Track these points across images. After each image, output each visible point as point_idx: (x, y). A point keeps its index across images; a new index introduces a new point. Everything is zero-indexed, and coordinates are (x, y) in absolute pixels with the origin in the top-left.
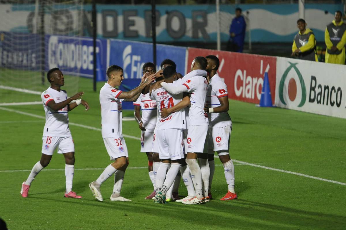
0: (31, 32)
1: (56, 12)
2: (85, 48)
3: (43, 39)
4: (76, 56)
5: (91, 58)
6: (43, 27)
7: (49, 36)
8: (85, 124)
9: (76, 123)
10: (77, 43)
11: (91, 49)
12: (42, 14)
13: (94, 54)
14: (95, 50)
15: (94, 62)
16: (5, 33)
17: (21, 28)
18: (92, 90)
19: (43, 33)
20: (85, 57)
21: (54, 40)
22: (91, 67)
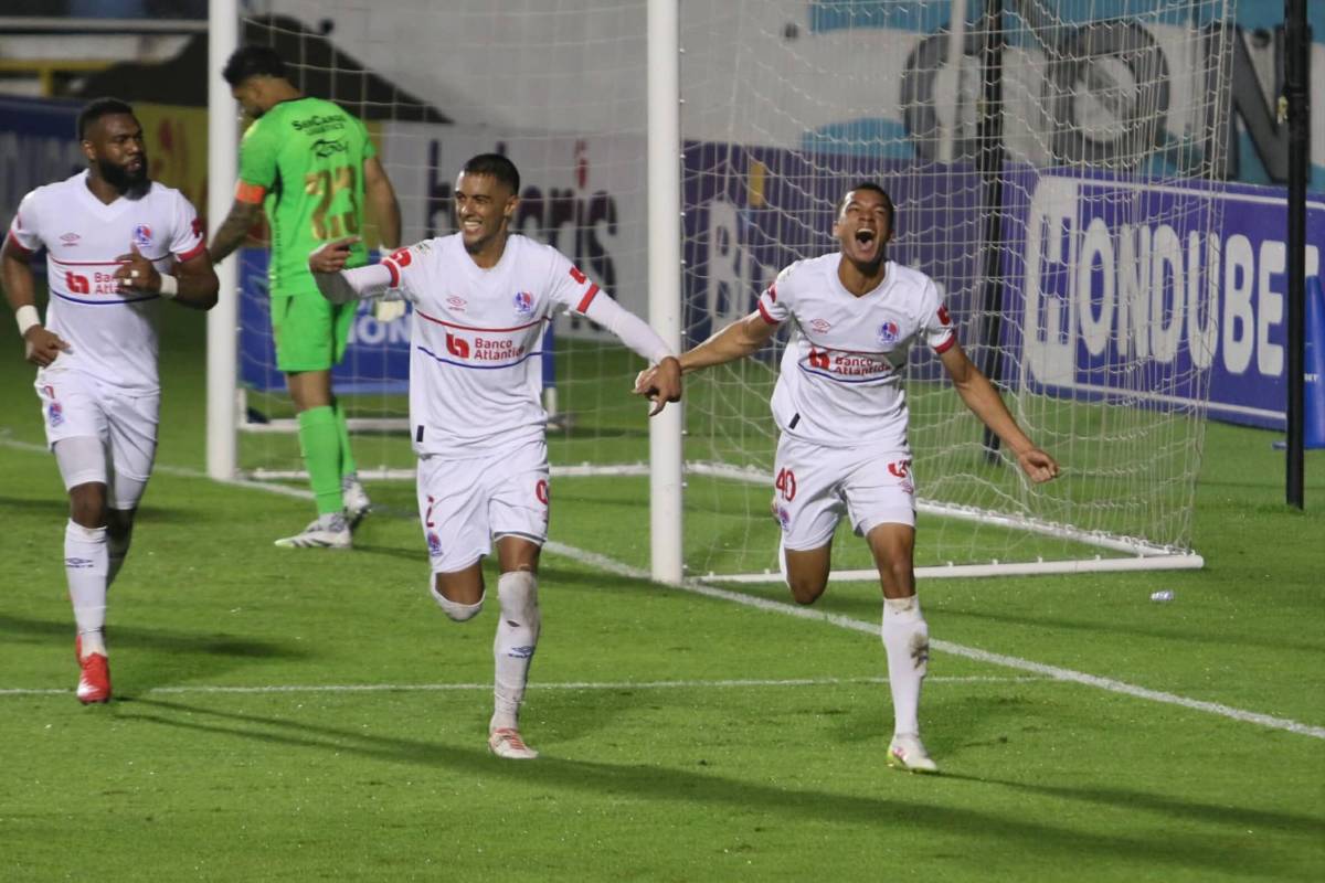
0: (924, 153)
1: (1071, 41)
2: (1239, 247)
3: (997, 196)
4: (1186, 299)
5: (1274, 308)
6: (992, 127)
7: (1029, 180)
8: (1234, 697)
9: (1180, 691)
10: (1189, 222)
11: (1275, 255)
12: (990, 49)
13: (1293, 283)
14: (1296, 260)
15: (1293, 333)
16: (768, 156)
17: (867, 128)
18: (1281, 497)
19: (994, 159)
20: (1237, 303)
21: (1056, 199)
22: (1273, 362)
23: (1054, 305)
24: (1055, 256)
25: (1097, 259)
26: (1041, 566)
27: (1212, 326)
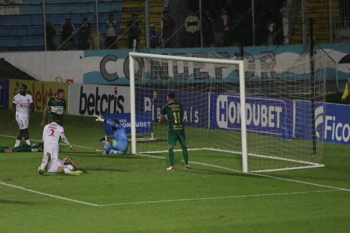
5: (272, 117)
20: (264, 116)
22: (272, 125)
23: (223, 116)
24: (223, 107)
25: (232, 109)
26: (301, 168)
27: (259, 119)
